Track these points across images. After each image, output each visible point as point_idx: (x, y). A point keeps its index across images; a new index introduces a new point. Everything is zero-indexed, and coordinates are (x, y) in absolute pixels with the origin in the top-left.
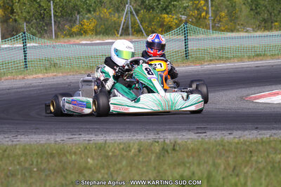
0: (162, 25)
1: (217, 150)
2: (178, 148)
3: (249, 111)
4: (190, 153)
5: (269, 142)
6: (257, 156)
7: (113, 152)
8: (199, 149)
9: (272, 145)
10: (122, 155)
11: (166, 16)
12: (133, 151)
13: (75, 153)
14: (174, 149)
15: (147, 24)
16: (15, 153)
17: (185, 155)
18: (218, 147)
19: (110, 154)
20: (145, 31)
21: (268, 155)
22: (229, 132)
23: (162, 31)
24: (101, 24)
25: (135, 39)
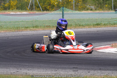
0: (50, 5)
3: (95, 56)
15: (42, 4)
20: (41, 7)
22: (88, 71)
23: (50, 8)
24: (19, 3)
25: (37, 12)
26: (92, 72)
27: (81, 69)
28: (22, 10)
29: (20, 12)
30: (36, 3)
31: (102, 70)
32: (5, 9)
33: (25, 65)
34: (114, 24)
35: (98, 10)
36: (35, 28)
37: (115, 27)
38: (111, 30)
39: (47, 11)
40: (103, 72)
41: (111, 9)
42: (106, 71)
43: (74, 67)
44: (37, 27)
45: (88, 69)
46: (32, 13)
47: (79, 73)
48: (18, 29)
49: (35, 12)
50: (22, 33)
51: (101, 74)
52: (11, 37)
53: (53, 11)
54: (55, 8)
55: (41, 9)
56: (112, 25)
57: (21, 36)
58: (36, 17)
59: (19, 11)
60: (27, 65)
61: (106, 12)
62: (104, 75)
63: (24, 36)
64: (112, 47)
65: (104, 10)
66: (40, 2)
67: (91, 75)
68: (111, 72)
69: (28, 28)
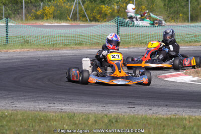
0: (100, 13)
1: (143, 123)
2: (119, 121)
4: (126, 125)
5: (175, 119)
6: (167, 129)
7: (79, 121)
8: (132, 122)
9: (177, 122)
10: (84, 123)
11: (104, 6)
12: (91, 120)
13: (55, 120)
14: (116, 121)
15: (90, 11)
16: (18, 118)
17: (123, 125)
18: (144, 121)
19: (77, 122)
20: (88, 16)
21: (174, 129)
23: (100, 17)
24: (57, 10)
25: (82, 24)
26: (155, 109)
27: (139, 105)
28: (60, 19)
29: (57, 23)
30: (81, 10)
31: (170, 106)
32: (37, 18)
33: (61, 98)
34: (190, 42)
35: (169, 21)
36: (77, 46)
37: (191, 45)
38: (186, 50)
39: (96, 21)
40: (171, 109)
41: (187, 21)
42: (174, 109)
43: (129, 101)
44: (80, 44)
45: (149, 105)
46: (74, 24)
47: (137, 111)
48: (53, 46)
49: (79, 22)
50: (60, 52)
51: (168, 113)
52: (44, 57)
53: (105, 21)
54: (107, 18)
55: (88, 18)
56: (187, 43)
57: (58, 56)
58: (79, 30)
59: (56, 21)
60: (63, 98)
61: (180, 24)
62: (171, 114)
63: (62, 56)
64: (186, 74)
65: (177, 22)
66: (86, 10)
67: (153, 113)
68: (181, 109)
69: (68, 46)
